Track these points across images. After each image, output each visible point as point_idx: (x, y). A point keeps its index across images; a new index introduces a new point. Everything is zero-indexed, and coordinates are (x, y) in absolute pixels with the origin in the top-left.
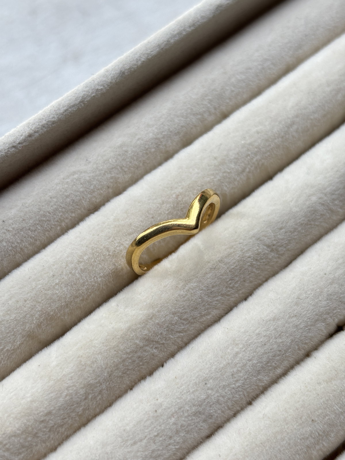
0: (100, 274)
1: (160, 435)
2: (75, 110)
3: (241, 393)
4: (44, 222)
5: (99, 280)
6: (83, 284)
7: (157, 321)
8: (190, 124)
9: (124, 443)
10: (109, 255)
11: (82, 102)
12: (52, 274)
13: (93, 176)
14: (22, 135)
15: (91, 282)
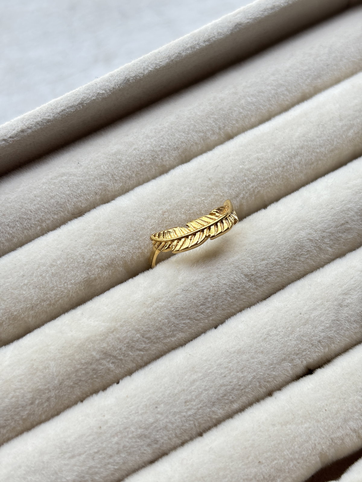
0: (71, 280)
1: (101, 452)
2: (72, 111)
3: (192, 422)
4: (24, 220)
5: (70, 286)
6: (52, 289)
7: (118, 336)
8: (191, 140)
9: (62, 454)
10: (83, 262)
11: (81, 103)
12: (22, 273)
13: (81, 180)
14: (14, 130)
15: (60, 287)
